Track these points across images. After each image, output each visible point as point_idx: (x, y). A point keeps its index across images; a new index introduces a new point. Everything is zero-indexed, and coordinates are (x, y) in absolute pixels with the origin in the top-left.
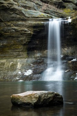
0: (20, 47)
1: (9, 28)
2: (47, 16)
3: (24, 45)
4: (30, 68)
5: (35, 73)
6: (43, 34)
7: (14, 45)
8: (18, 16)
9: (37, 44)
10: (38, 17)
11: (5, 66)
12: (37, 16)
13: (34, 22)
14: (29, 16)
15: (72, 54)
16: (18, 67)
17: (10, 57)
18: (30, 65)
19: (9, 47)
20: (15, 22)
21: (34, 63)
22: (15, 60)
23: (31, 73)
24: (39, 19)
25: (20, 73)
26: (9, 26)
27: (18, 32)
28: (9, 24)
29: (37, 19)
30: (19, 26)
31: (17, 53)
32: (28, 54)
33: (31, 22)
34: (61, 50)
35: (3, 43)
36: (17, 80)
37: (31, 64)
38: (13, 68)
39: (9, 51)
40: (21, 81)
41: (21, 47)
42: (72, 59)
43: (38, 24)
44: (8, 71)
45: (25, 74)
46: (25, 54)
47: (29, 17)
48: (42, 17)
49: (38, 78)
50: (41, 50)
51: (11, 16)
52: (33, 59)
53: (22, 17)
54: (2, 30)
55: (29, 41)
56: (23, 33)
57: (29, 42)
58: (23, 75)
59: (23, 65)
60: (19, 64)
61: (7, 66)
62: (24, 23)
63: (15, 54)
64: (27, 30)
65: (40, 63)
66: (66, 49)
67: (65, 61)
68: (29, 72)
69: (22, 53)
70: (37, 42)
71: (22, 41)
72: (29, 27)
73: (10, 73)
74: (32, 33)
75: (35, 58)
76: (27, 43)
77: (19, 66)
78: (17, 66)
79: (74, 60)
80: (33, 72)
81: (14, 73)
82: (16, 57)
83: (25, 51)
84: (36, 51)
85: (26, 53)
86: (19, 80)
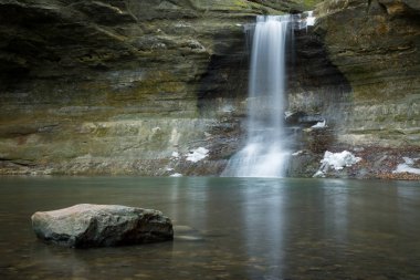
0: (179, 89)
1: (151, 38)
2: (253, 8)
3: (191, 82)
4: (204, 145)
5: (214, 155)
6: (241, 54)
7: (162, 82)
8: (175, 7)
9: (223, 82)
10: (226, 11)
11: (140, 136)
12: (225, 8)
13: (218, 24)
14: (204, 8)
15: (316, 109)
16: (171, 141)
17: (152, 114)
18: (204, 137)
19: (151, 86)
20: (165, 24)
21: (215, 131)
22: (165, 121)
23: (203, 157)
24: (230, 15)
25: (175, 154)
26: (150, 32)
27: (173, 48)
28: (151, 27)
29: (225, 15)
30: (178, 34)
31: (172, 102)
32: (199, 106)
33: (210, 24)
34: (287, 97)
35: (135, 77)
36: (168, 173)
37: (206, 134)
38: (160, 140)
39: (151, 97)
40: (176, 175)
41: (181, 88)
42: (315, 123)
43: (228, 29)
44: (146, 150)
45: (188, 159)
46: (191, 106)
47: (203, 11)
48: (239, 12)
49: (220, 170)
50: (234, 97)
51: (158, 7)
52: (213, 120)
53: (185, 10)
54: (134, 45)
55: (203, 72)
56: (187, 52)
57: (203, 76)
58: (183, 159)
59: (185, 134)
60: (174, 131)
61: (143, 137)
62: (189, 25)
63: (166, 105)
64: (197, 43)
65: (229, 130)
66: (300, 96)
67: (296, 128)
68: (198, 155)
69: (184, 103)
70: (225, 76)
71: (183, 72)
72: (203, 36)
73: (151, 155)
74: (211, 52)
75: (217, 117)
76: (198, 78)
77: (175, 137)
78: (169, 138)
79: (319, 125)
80: (211, 153)
81: (162, 155)
82: (168, 113)
83: (192, 99)
84: (220, 99)
85: (195, 103)
86: (172, 172)
